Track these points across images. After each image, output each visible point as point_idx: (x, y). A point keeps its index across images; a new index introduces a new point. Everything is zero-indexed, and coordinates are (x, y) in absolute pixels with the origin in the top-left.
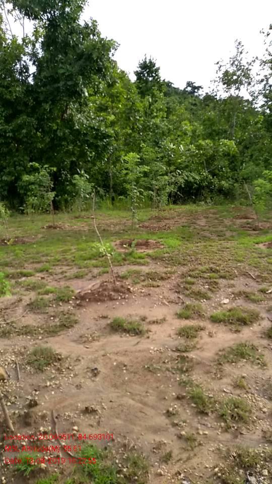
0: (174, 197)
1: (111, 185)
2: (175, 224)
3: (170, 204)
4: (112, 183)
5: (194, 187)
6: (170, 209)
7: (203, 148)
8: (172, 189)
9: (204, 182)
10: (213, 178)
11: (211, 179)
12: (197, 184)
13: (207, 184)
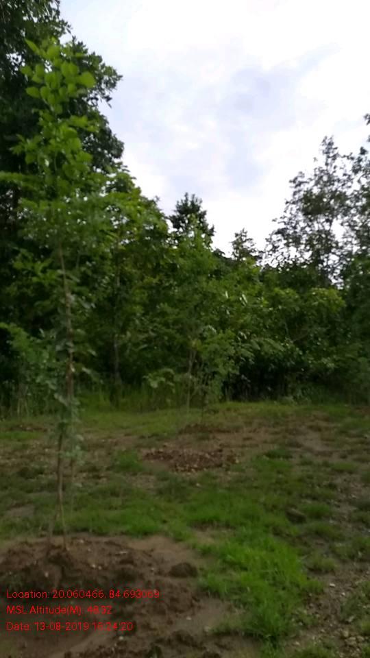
0: (235, 386)
1: (117, 366)
2: (244, 446)
3: (228, 399)
4: (117, 361)
5: (270, 369)
6: (229, 410)
7: (282, 301)
8: (230, 370)
9: (289, 361)
10: (304, 353)
11: (300, 356)
12: (274, 363)
13: (293, 363)
